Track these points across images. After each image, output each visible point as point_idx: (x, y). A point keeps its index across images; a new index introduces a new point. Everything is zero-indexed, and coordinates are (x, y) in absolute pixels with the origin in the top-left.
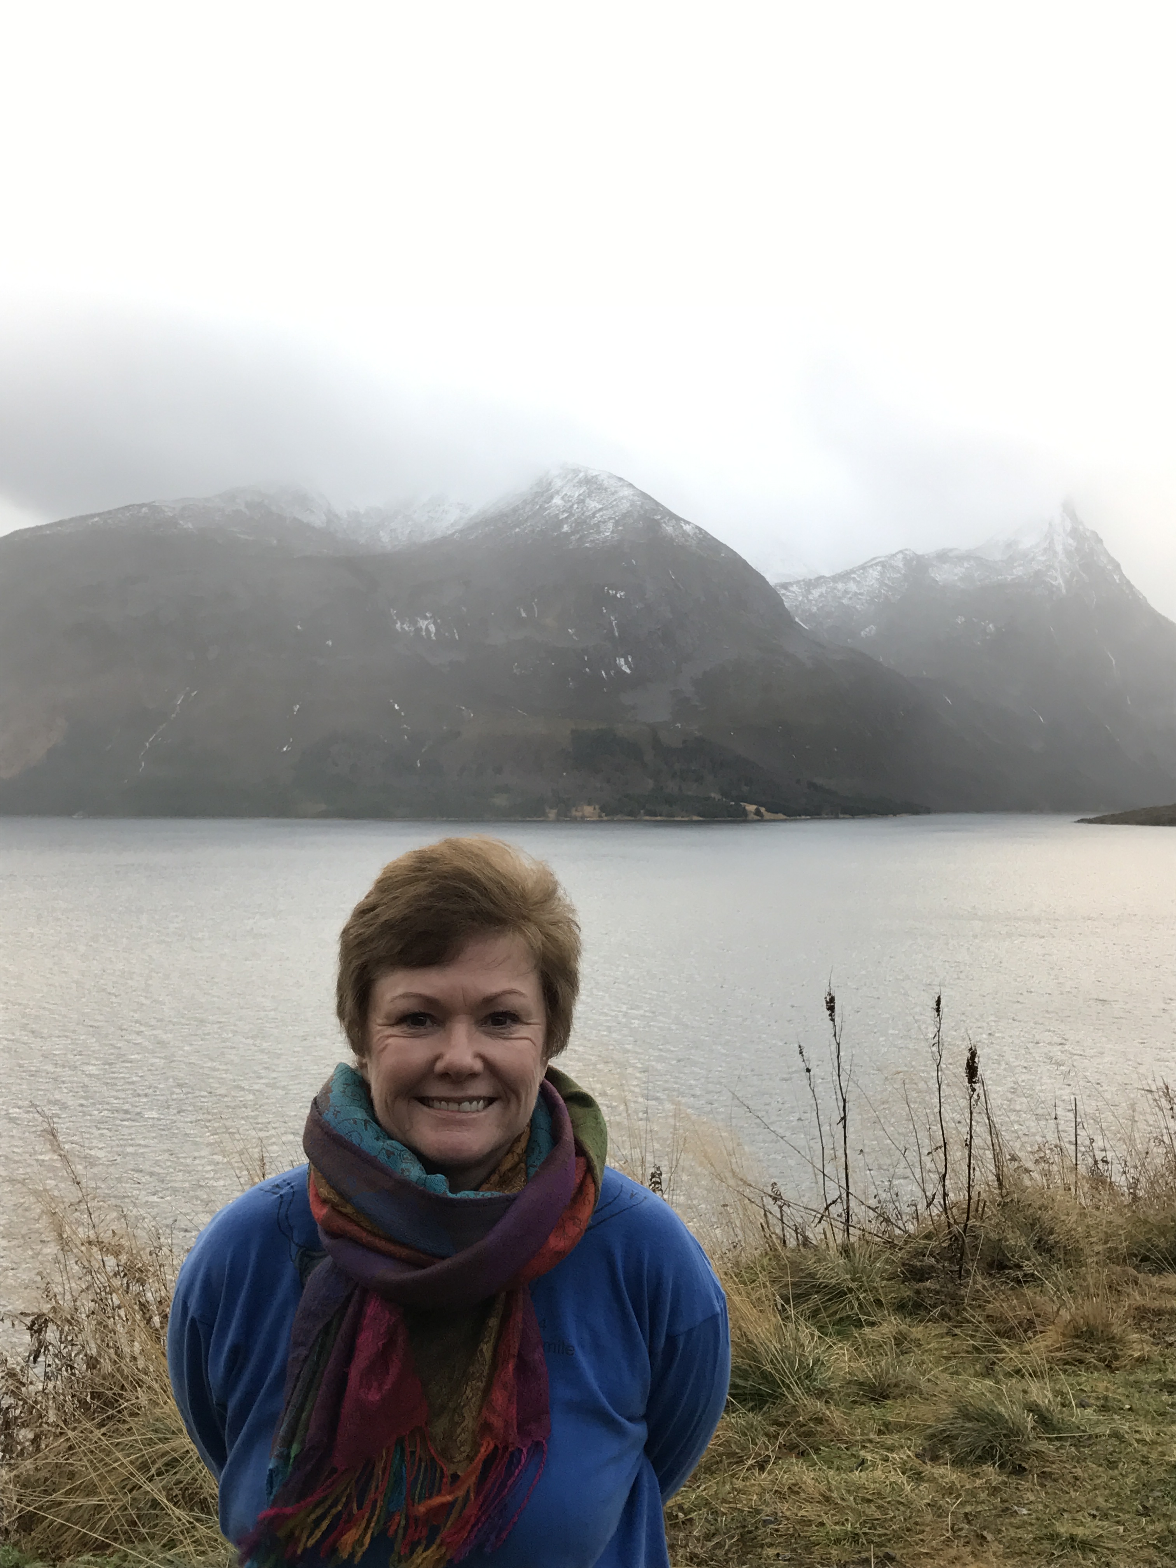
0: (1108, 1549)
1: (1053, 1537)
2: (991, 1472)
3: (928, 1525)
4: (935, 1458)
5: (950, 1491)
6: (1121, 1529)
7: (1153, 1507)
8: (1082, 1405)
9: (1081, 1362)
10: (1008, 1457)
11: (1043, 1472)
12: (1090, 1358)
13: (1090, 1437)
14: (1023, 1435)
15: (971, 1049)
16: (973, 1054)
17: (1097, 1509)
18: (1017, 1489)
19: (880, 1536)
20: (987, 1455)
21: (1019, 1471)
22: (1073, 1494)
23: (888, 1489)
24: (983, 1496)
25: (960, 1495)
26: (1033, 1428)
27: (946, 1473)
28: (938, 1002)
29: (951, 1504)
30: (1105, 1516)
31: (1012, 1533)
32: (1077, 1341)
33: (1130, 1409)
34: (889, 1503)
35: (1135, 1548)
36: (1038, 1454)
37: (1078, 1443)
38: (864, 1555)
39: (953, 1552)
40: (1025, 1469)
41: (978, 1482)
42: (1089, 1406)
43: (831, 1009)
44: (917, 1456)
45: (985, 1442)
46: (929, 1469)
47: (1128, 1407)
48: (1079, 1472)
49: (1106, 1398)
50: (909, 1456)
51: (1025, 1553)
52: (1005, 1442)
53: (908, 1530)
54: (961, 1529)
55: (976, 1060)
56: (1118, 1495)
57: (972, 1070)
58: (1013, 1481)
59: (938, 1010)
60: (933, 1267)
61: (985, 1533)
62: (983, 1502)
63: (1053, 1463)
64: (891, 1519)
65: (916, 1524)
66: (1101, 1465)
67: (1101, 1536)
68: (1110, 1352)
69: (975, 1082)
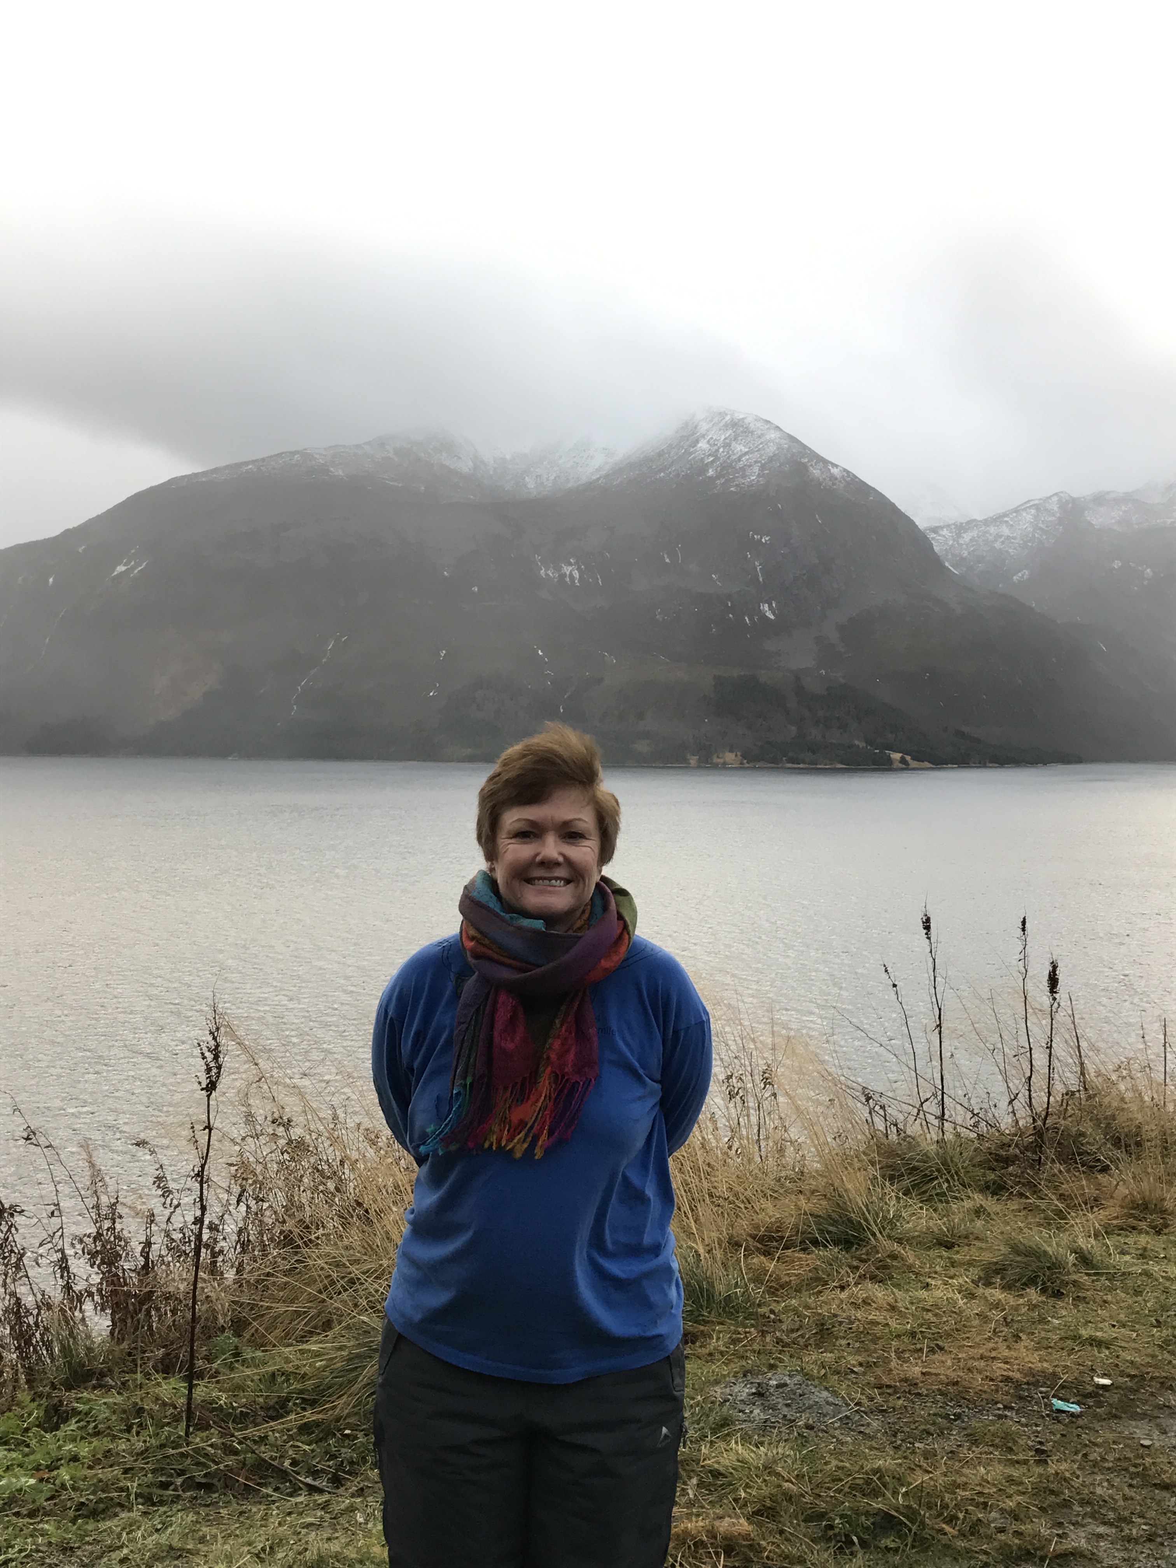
0: (1121, 1347)
1: (1076, 1338)
2: (1033, 1294)
3: (974, 1327)
4: (988, 1284)
5: (997, 1305)
6: (1135, 1335)
7: (1165, 1321)
8: (1123, 1253)
9: (1134, 1228)
10: (1049, 1284)
11: (1078, 1297)
12: (1143, 1225)
13: (1124, 1274)
14: (1064, 1269)
15: (1052, 963)
16: (1055, 967)
17: (1117, 1322)
18: (1054, 1307)
19: (933, 1334)
20: (1032, 1281)
21: (1058, 1295)
22: (1099, 1312)
23: (945, 1303)
24: (1024, 1310)
25: (1005, 1309)
26: (1074, 1265)
27: (996, 1294)
28: (1024, 923)
29: (996, 1315)
30: (1124, 1326)
31: (1043, 1334)
32: (1132, 1212)
33: (1165, 1257)
34: (944, 1312)
35: (1144, 1347)
36: (1075, 1283)
37: (1111, 1278)
38: (918, 1346)
39: (991, 1345)
40: (1063, 1294)
41: (1021, 1301)
42: (1129, 1254)
43: (927, 928)
44: (973, 1281)
45: (1030, 1273)
46: (980, 1291)
47: (1162, 1256)
48: (1109, 1298)
49: (1145, 1249)
50: (966, 1282)
51: (1050, 1347)
52: (1048, 1273)
53: (957, 1330)
54: (1002, 1332)
55: (1057, 972)
56: (1138, 1313)
57: (1053, 981)
58: (1051, 1301)
59: (1024, 930)
60: (1016, 1156)
61: (1021, 1335)
62: (1023, 1315)
63: (1088, 1290)
64: (944, 1323)
65: (964, 1326)
66: (1128, 1294)
67: (1116, 1338)
68: (1161, 1221)
69: (1056, 992)
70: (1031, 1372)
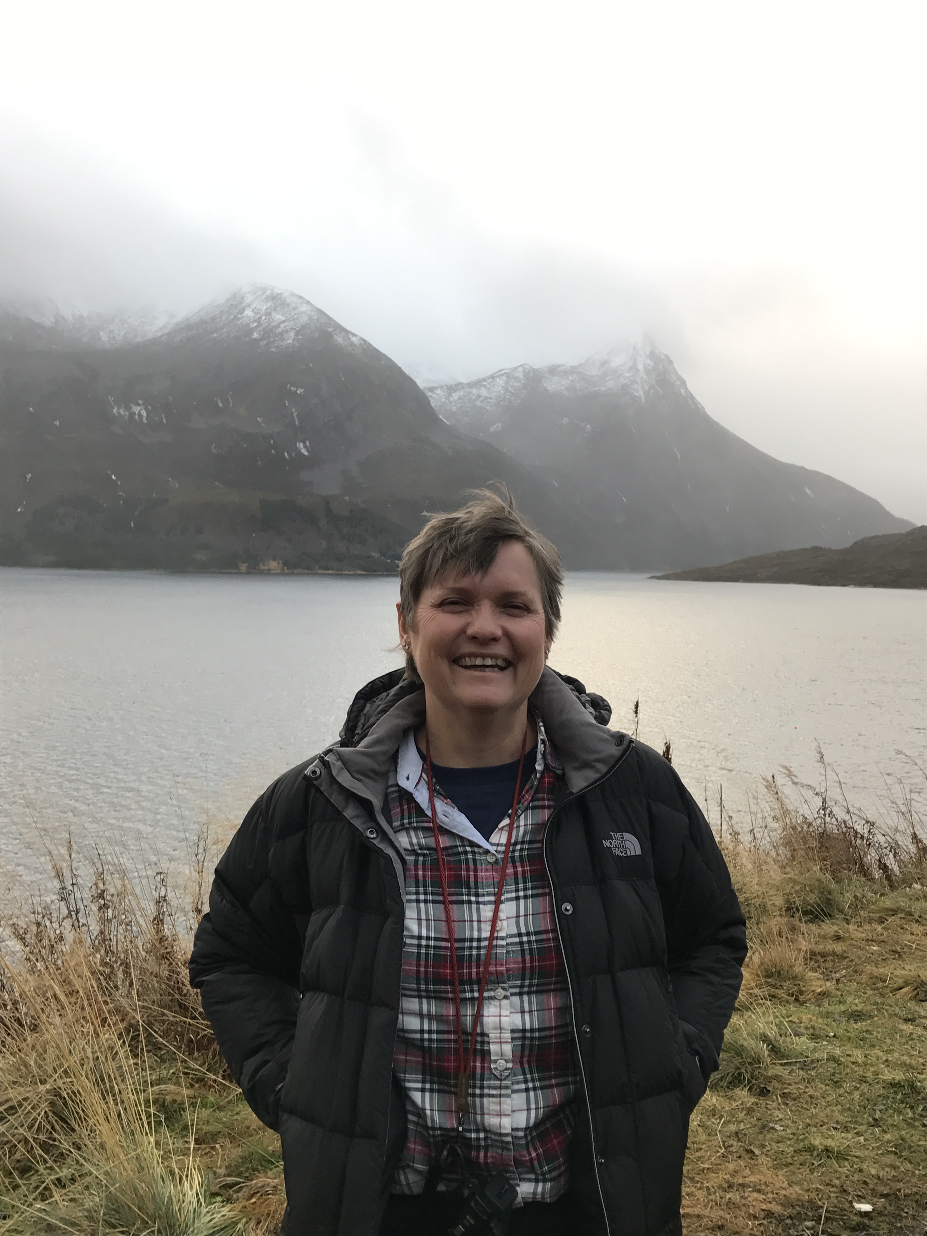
0: (857, 1157)
2: (743, 1095)
3: (704, 1144)
6: (862, 1139)
7: (881, 1119)
10: (754, 1081)
11: (783, 1093)
12: (780, 992)
13: (813, 1061)
14: (763, 1062)
17: (837, 1122)
18: (767, 1108)
20: (737, 1080)
21: (765, 1093)
22: (813, 1110)
24: (742, 1115)
25: (722, 1116)
26: (769, 1056)
29: (716, 1124)
30: (846, 1129)
31: (775, 1147)
32: (769, 980)
33: (834, 1036)
35: (878, 1155)
36: (776, 1077)
40: (769, 1091)
41: (734, 1104)
42: (803, 1035)
47: (832, 1034)
48: (811, 1091)
49: (813, 1027)
51: (790, 1164)
52: (749, 1068)
54: (732, 1146)
55: (670, 753)
56: (850, 1109)
58: (762, 1101)
61: (752, 1148)
62: (743, 1121)
63: (790, 1085)
66: (827, 1085)
67: (848, 1146)
68: (796, 988)
70: (787, 1203)
